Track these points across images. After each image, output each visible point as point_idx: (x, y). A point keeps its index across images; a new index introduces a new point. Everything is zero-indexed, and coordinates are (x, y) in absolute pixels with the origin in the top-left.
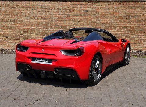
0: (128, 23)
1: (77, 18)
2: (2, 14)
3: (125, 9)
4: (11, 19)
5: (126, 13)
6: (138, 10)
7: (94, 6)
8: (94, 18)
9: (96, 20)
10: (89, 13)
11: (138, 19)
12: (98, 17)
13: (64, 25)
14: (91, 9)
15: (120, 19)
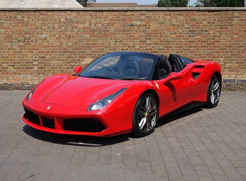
0: (192, 42)
1: (118, 36)
2: (6, 31)
3: (187, 23)
4: (19, 38)
5: (188, 28)
6: (205, 23)
7: (143, 17)
8: (143, 36)
9: (147, 39)
10: (136, 28)
11: (206, 36)
12: (149, 34)
13: (100, 47)
14: (138, 23)
15: (180, 36)
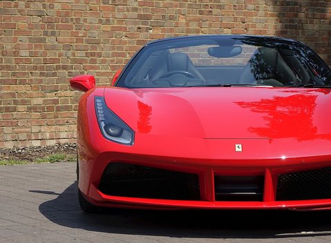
5: (135, 9)
8: (36, 26)
9: (46, 34)
10: (22, 5)
12: (50, 23)
15: (120, 29)
